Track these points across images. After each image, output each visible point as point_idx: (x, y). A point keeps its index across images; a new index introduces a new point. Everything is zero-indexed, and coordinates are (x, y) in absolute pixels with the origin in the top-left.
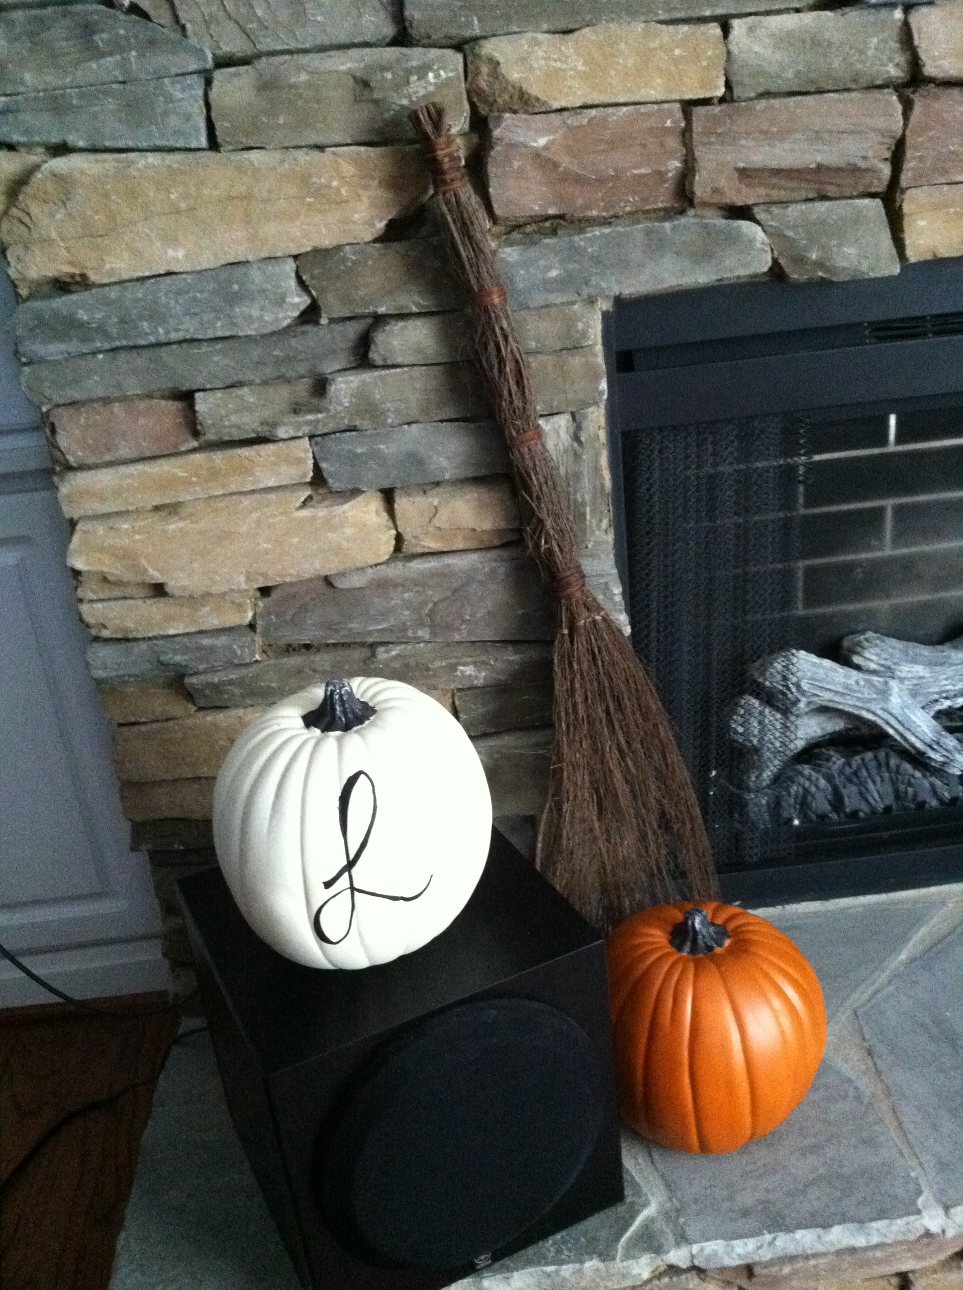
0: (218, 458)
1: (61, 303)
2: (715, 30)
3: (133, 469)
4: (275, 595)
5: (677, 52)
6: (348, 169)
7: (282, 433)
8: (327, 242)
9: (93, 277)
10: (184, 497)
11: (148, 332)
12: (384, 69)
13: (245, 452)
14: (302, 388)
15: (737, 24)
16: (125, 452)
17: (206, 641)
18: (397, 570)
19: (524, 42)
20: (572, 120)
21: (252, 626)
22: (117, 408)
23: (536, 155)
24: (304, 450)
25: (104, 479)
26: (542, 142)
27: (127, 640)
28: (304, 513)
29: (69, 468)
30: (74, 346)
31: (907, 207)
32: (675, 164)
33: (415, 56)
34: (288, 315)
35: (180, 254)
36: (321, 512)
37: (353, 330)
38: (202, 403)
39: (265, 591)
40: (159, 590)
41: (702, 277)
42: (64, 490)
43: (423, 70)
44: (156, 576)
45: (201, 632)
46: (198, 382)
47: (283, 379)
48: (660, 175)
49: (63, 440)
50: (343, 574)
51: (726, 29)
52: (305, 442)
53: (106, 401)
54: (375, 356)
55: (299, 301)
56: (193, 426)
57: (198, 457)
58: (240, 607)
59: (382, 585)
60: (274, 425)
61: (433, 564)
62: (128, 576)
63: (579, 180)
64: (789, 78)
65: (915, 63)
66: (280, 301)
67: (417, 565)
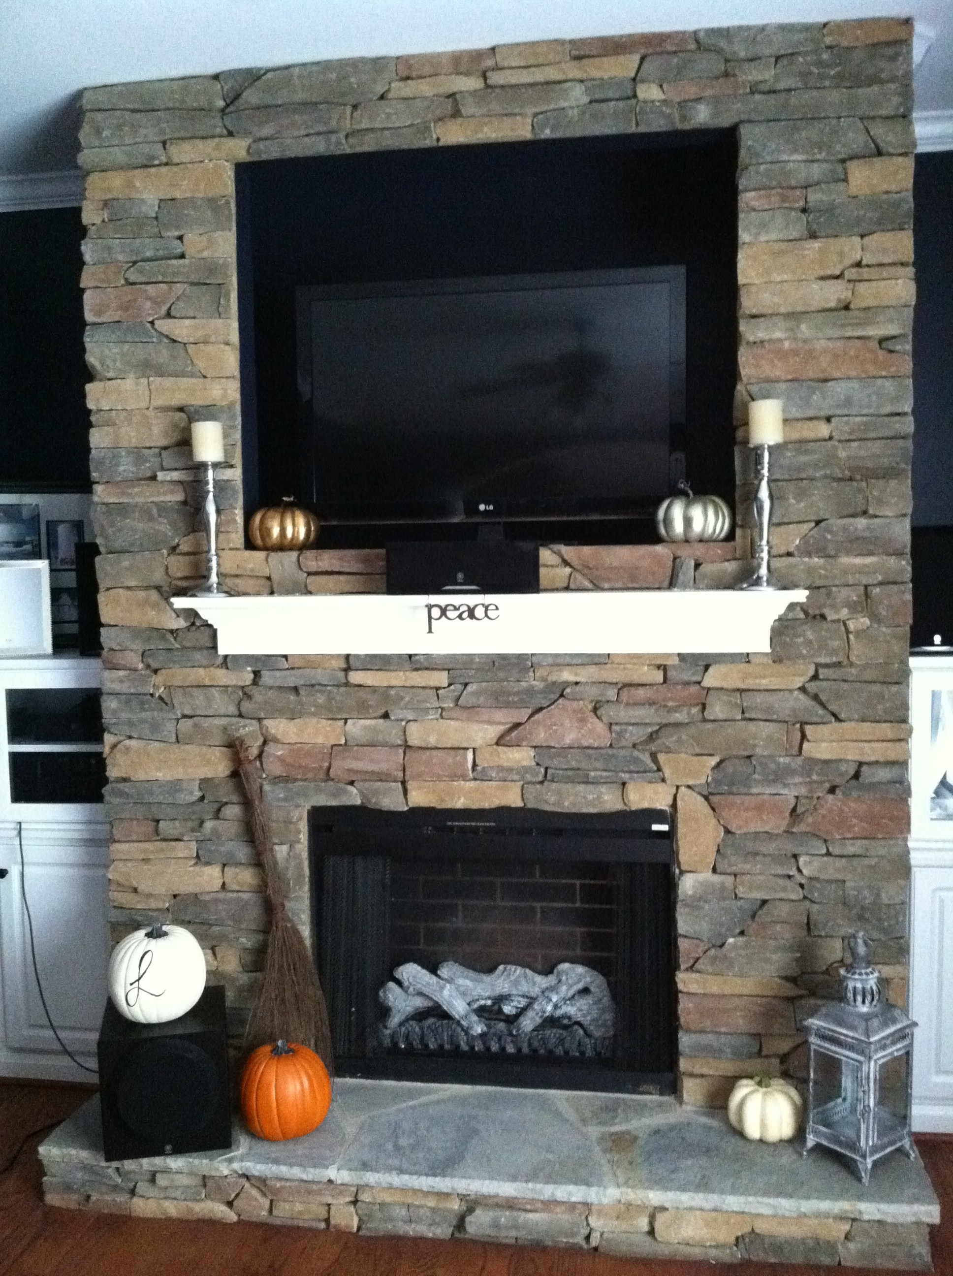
0: (164, 844)
1: (121, 786)
2: (341, 723)
3: (136, 844)
4: (178, 898)
5: (328, 729)
6: (218, 754)
7: (185, 838)
8: (210, 776)
9: (133, 779)
10: (151, 857)
11: (147, 798)
12: (233, 725)
13: (173, 843)
14: (196, 823)
15: (349, 721)
16: (134, 838)
17: (150, 913)
18: (222, 895)
19: (277, 721)
20: (291, 747)
21: (168, 909)
22: (135, 822)
23: (278, 757)
24: (194, 845)
25: (124, 846)
26: (280, 753)
27: (121, 908)
28: (192, 869)
29: (115, 842)
30: (122, 800)
31: (409, 787)
32: (326, 764)
33: (242, 722)
34: (194, 798)
35: (161, 775)
36: (197, 869)
37: (216, 806)
38: (162, 824)
39: (175, 896)
40: (135, 890)
41: (334, 803)
42: (111, 849)
43: (244, 726)
44: (135, 884)
45: (149, 909)
46: (162, 817)
47: (190, 819)
48: (321, 767)
49: (115, 831)
50: (201, 893)
51: (346, 723)
52: (195, 843)
53: (131, 820)
54: (221, 815)
55: (198, 794)
56: (157, 832)
57: (158, 843)
58: (164, 902)
59: (216, 901)
60: (183, 835)
61: (235, 895)
62: (126, 883)
63: (293, 766)
64: (364, 741)
65: (406, 741)
66: (191, 793)
67: (230, 895)
